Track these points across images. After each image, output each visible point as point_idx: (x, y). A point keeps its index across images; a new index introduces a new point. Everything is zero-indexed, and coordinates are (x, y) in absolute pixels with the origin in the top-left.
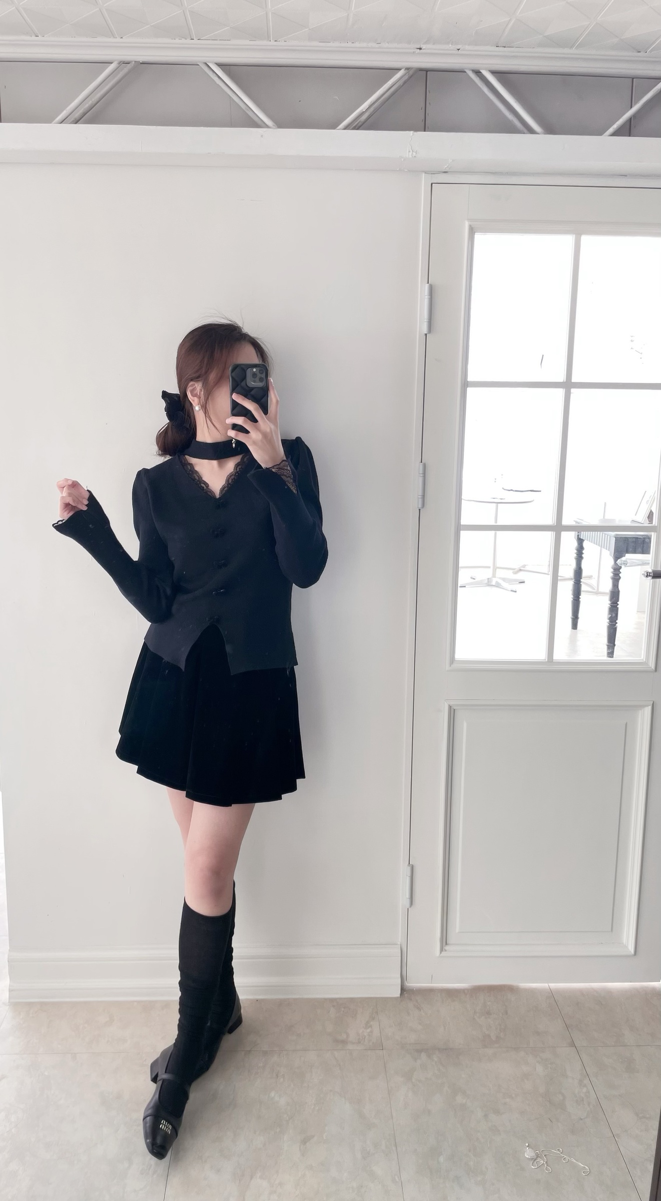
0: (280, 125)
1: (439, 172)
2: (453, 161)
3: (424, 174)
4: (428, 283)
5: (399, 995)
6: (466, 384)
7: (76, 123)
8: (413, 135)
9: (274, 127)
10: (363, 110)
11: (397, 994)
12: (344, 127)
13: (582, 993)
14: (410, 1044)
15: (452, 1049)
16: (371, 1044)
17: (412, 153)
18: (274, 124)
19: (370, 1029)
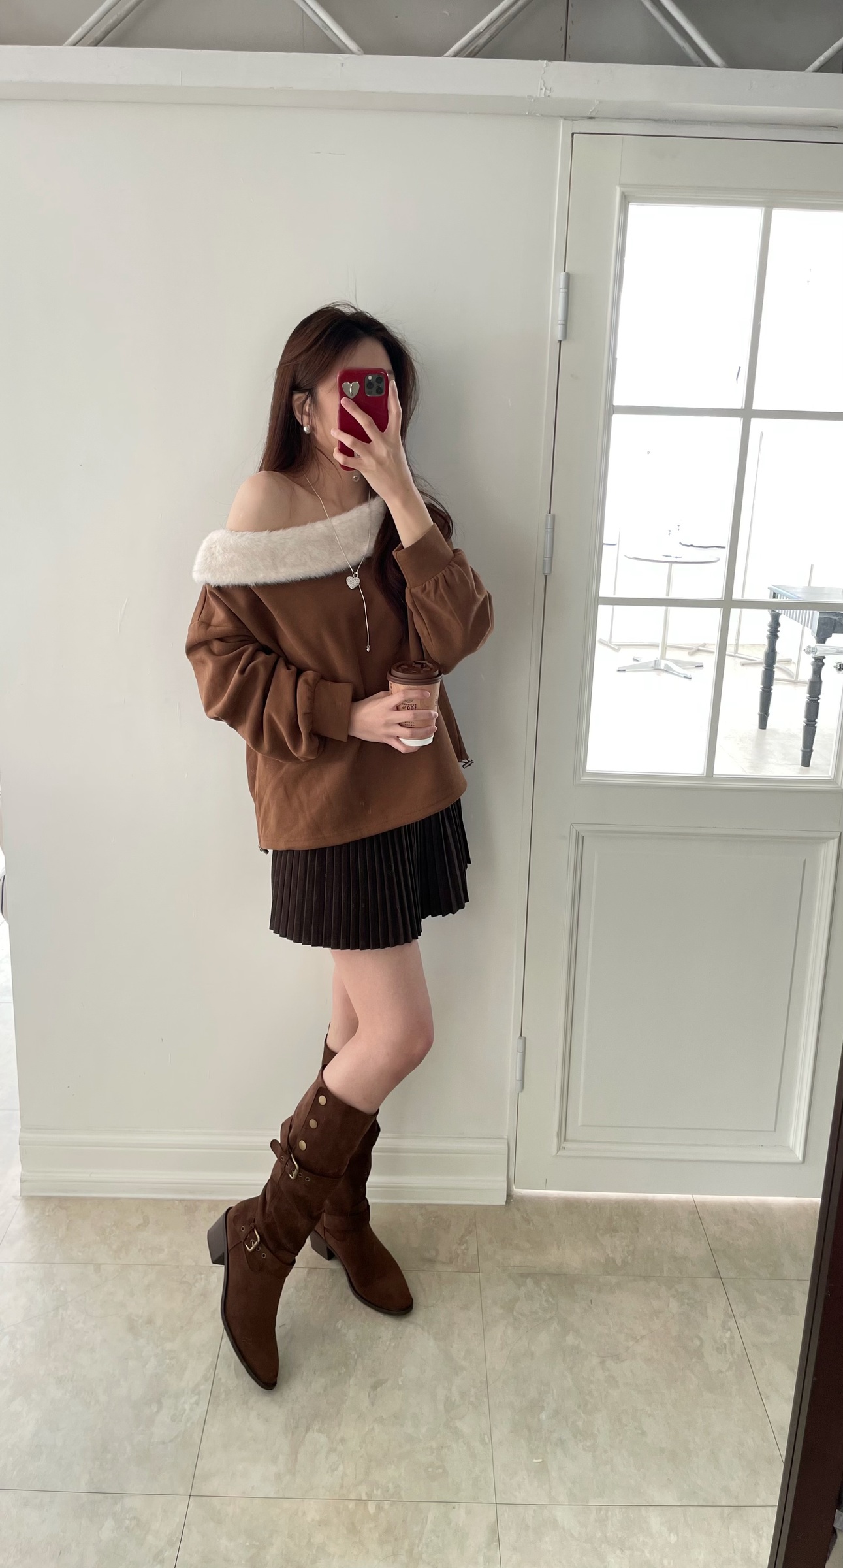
0: (368, 49)
1: (583, 118)
3: (562, 121)
4: (565, 271)
5: (504, 1204)
6: (612, 410)
7: (95, 46)
8: (547, 66)
9: (359, 52)
10: (479, 30)
11: (502, 1201)
12: (452, 54)
13: (735, 1209)
14: (514, 1266)
15: (565, 1275)
16: (465, 1265)
17: (545, 91)
18: (360, 49)
19: (465, 1245)
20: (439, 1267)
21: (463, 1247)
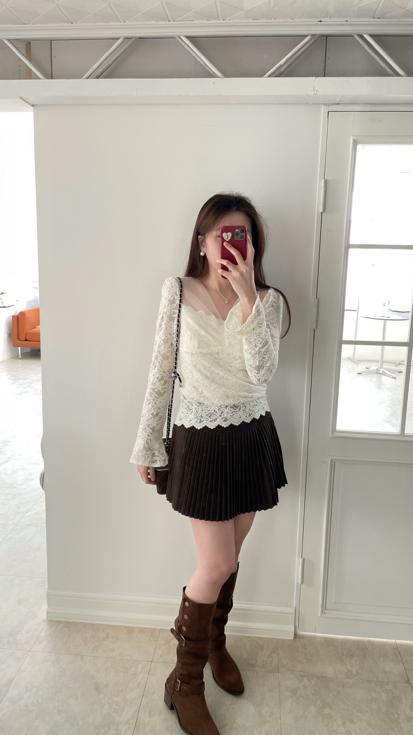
0: (226, 75)
1: (334, 104)
2: (342, 96)
3: (323, 106)
4: (324, 179)
5: (293, 639)
7: (98, 78)
8: (315, 79)
9: (222, 77)
10: (281, 64)
11: (292, 638)
12: (268, 76)
14: (297, 671)
15: (325, 677)
16: (271, 668)
17: (314, 92)
18: (222, 75)
19: (271, 658)
20: (257, 669)
21: (270, 659)
